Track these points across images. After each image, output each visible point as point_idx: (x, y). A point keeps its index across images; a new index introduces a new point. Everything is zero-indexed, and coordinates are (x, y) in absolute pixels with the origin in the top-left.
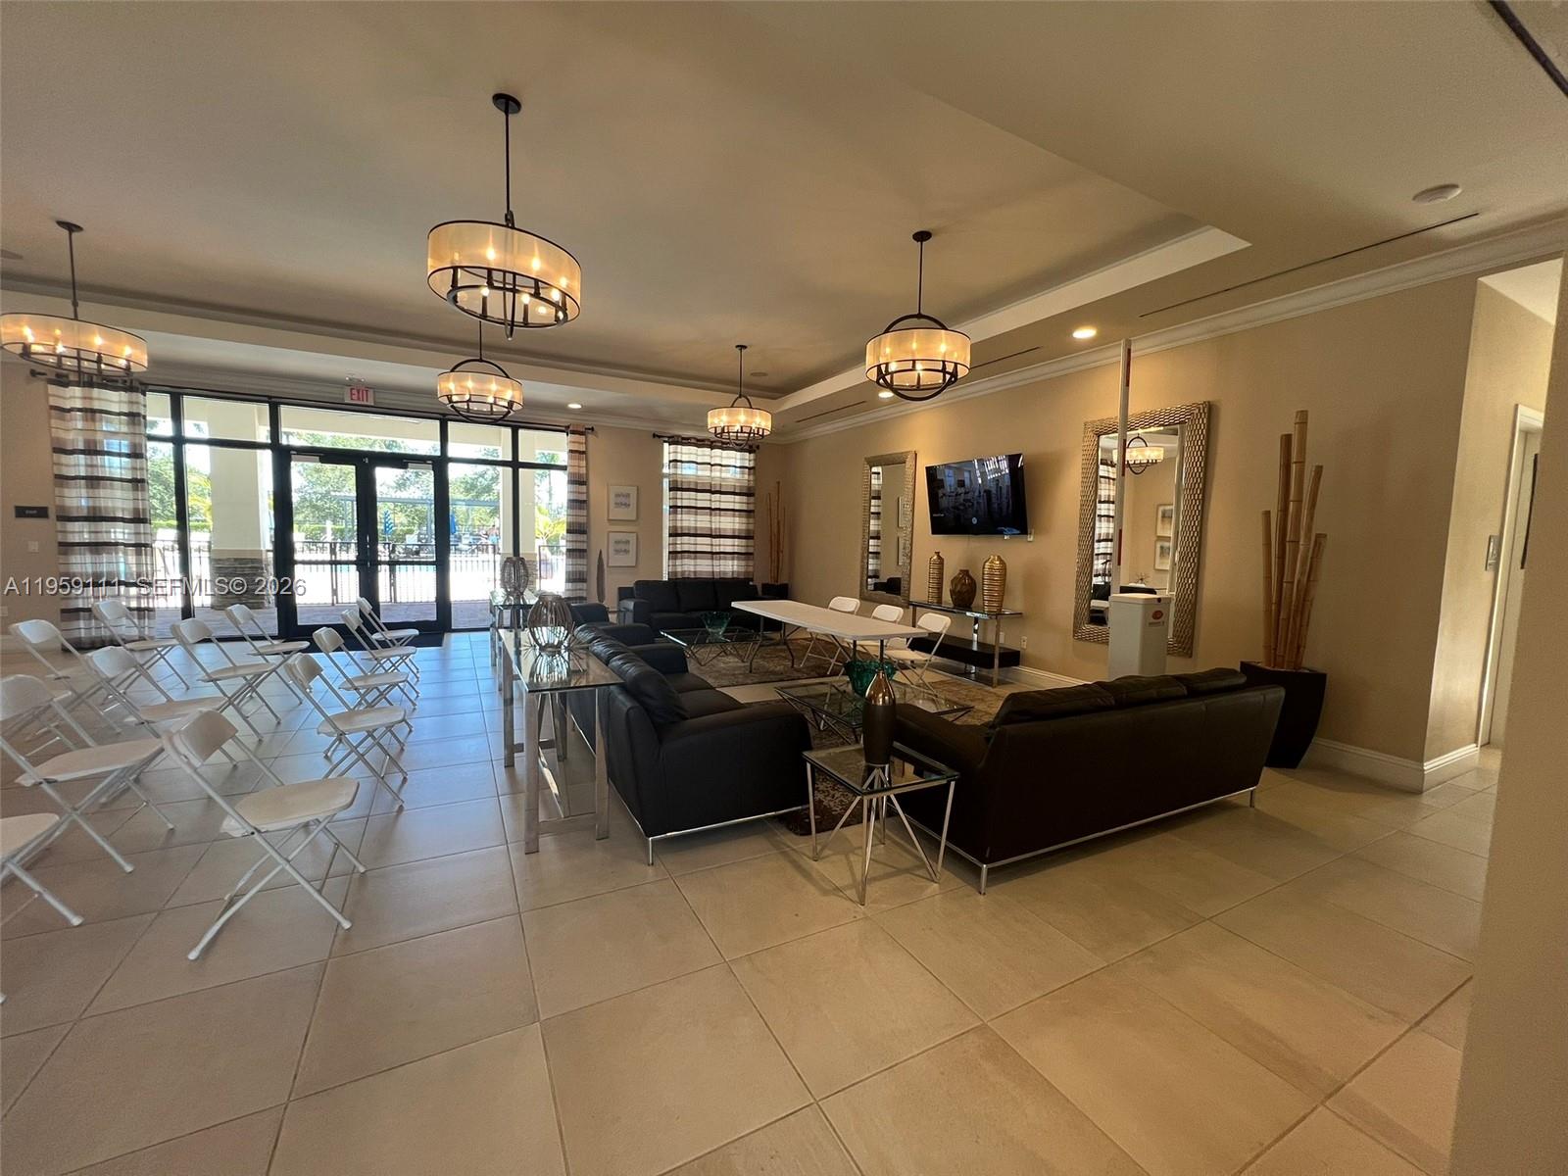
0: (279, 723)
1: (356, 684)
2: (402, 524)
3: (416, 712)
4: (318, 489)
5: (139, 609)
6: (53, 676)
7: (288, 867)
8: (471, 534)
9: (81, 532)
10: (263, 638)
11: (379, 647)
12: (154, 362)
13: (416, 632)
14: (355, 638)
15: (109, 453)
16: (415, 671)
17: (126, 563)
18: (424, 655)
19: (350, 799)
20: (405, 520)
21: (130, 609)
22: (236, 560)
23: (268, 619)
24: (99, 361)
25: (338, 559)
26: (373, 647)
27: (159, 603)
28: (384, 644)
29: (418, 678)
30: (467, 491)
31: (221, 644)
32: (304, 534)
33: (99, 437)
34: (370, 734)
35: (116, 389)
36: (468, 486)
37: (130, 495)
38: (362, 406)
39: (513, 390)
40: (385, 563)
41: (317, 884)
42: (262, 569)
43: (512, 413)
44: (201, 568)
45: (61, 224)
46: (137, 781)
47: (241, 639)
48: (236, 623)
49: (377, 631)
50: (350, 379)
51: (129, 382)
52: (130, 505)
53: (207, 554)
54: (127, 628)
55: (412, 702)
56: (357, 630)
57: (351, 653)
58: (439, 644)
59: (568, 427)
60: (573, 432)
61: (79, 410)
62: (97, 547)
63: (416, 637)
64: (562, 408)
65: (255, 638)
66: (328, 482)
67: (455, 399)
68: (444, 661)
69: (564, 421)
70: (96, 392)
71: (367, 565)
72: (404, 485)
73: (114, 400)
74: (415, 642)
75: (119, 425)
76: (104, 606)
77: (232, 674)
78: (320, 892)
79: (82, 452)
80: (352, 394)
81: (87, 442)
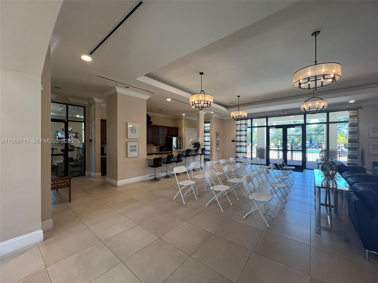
0: (263, 182)
1: (277, 177)
2: (297, 141)
3: (292, 187)
4: (278, 134)
5: (245, 157)
6: (233, 167)
7: (258, 208)
8: (317, 143)
9: (238, 144)
10: (262, 165)
11: (284, 170)
12: (248, 114)
13: (294, 168)
14: (279, 167)
15: (243, 131)
16: (294, 177)
17: (243, 149)
18: (297, 174)
19: (270, 200)
20: (297, 140)
21: (244, 157)
22: (260, 149)
23: (264, 161)
24: (241, 116)
25: (279, 149)
26: (283, 170)
27: (247, 157)
28: (286, 169)
29: (294, 179)
30: (316, 131)
31: (255, 165)
32: (274, 144)
33: (241, 128)
34: (279, 188)
35: (244, 120)
36: (316, 130)
37: (245, 137)
38: (284, 115)
39: (324, 103)
40: (290, 150)
41: (264, 215)
42: (264, 151)
43: (324, 109)
44: (255, 150)
45: (238, 96)
46: (241, 186)
47: (258, 164)
48: (258, 161)
49: (285, 166)
50: (282, 109)
51: (245, 119)
52: (245, 139)
53: (255, 148)
54: (243, 160)
55: (292, 185)
56: (279, 165)
57: (277, 170)
58: (302, 172)
59: (349, 109)
60: (351, 110)
61: (239, 124)
62: (240, 146)
63: (294, 169)
64: (347, 103)
65: (261, 165)
66: (279, 132)
67: (306, 109)
68: (304, 177)
69: (348, 107)
70: (241, 121)
71: (285, 151)
72: (297, 131)
73: (243, 122)
74: (294, 170)
75: (244, 126)
76: (240, 156)
77: (256, 170)
78: (264, 216)
79: (239, 131)
80: (282, 113)
81: (240, 129)
